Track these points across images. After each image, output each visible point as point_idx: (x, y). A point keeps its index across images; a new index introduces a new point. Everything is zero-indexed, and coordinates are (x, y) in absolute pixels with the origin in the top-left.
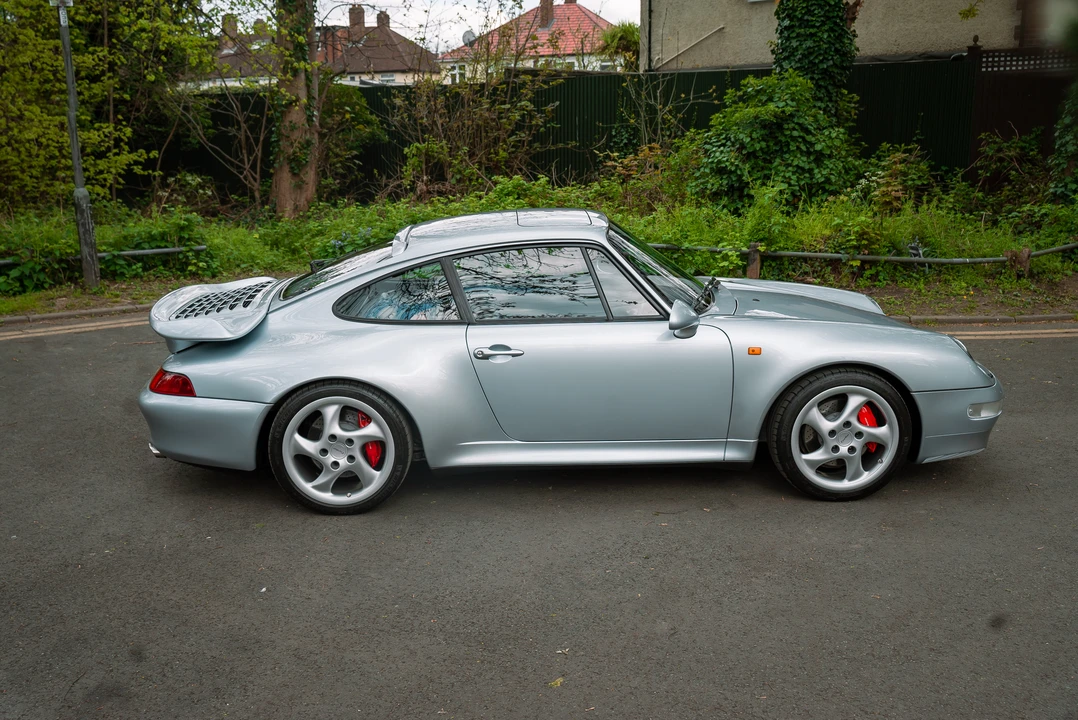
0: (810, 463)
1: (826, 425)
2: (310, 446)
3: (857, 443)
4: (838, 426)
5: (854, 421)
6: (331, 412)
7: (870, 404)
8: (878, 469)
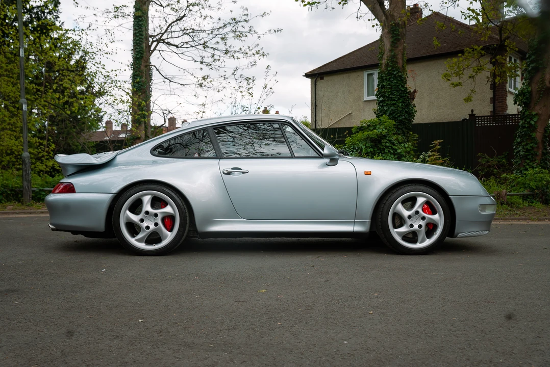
0: (399, 233)
1: (406, 213)
2: (135, 218)
3: (423, 223)
4: (412, 214)
5: (420, 210)
6: (147, 199)
7: (428, 203)
8: (435, 237)
